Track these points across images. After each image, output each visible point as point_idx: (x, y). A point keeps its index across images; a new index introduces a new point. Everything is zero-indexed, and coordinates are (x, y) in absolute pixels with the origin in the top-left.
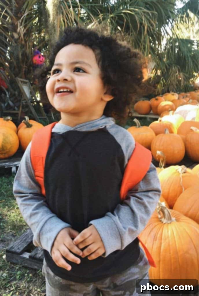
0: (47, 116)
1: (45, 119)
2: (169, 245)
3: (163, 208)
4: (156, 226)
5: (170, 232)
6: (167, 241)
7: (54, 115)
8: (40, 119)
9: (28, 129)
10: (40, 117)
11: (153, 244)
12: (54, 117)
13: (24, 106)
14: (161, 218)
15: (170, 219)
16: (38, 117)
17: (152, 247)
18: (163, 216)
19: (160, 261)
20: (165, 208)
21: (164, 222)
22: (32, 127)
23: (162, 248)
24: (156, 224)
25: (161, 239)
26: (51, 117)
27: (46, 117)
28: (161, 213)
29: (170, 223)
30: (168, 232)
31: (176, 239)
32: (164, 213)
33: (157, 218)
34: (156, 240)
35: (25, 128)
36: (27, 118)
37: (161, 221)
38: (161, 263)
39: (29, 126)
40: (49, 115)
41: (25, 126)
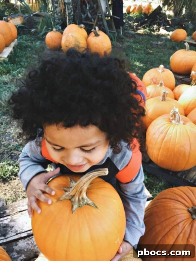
0: (117, 31)
1: (115, 33)
2: (170, 139)
3: (175, 113)
4: (165, 124)
5: (174, 131)
6: (170, 136)
7: (122, 31)
8: (110, 32)
9: (95, 37)
10: (111, 31)
11: (159, 136)
12: (122, 33)
13: (100, 19)
14: (172, 120)
15: (179, 121)
16: (109, 31)
17: (158, 138)
18: (174, 118)
19: (160, 148)
20: (177, 113)
21: (173, 123)
22: (99, 37)
23: (165, 139)
24: (167, 123)
25: (166, 133)
26: (120, 32)
27: (115, 32)
28: (173, 116)
29: (178, 124)
30: (173, 130)
31: (178, 135)
32: (175, 116)
33: (169, 119)
34: (162, 134)
35: (94, 36)
36: (97, 28)
37: (171, 122)
38: (161, 149)
39: (97, 35)
40: (118, 30)
41: (94, 35)
